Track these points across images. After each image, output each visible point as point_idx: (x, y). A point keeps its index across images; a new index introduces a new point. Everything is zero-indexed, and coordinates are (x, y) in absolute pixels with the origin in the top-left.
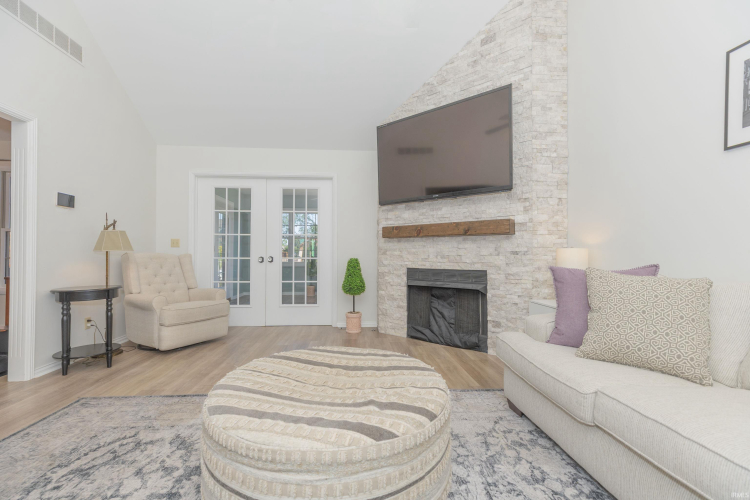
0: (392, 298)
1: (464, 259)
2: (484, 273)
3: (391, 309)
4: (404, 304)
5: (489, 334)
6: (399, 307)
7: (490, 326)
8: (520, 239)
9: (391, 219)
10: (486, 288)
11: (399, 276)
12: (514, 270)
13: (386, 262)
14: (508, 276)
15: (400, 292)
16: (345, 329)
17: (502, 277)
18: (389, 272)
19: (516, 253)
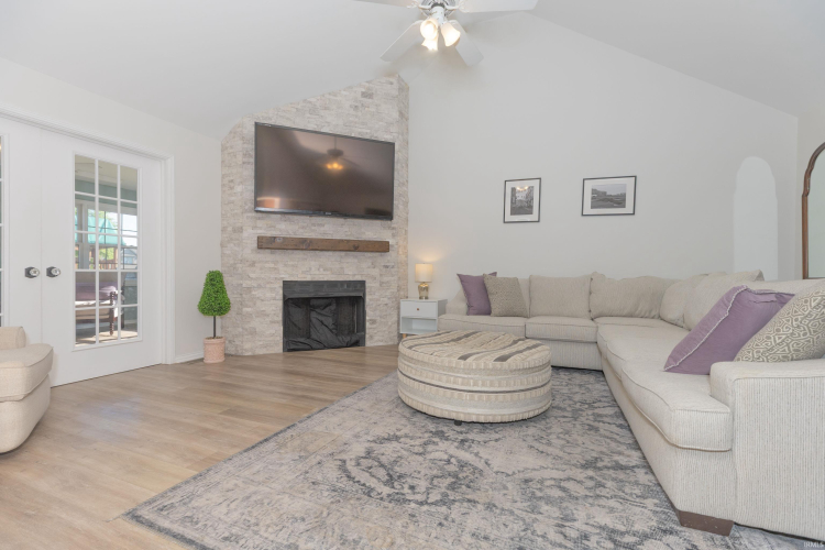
0: (263, 314)
1: (346, 271)
2: (362, 283)
3: (262, 326)
4: (280, 318)
5: (367, 331)
6: (272, 322)
7: (368, 324)
8: (390, 257)
9: (261, 228)
10: (364, 294)
11: (272, 290)
12: (385, 279)
13: (252, 275)
14: (381, 283)
15: (275, 307)
16: (202, 360)
17: (378, 285)
18: (259, 287)
19: (387, 267)
